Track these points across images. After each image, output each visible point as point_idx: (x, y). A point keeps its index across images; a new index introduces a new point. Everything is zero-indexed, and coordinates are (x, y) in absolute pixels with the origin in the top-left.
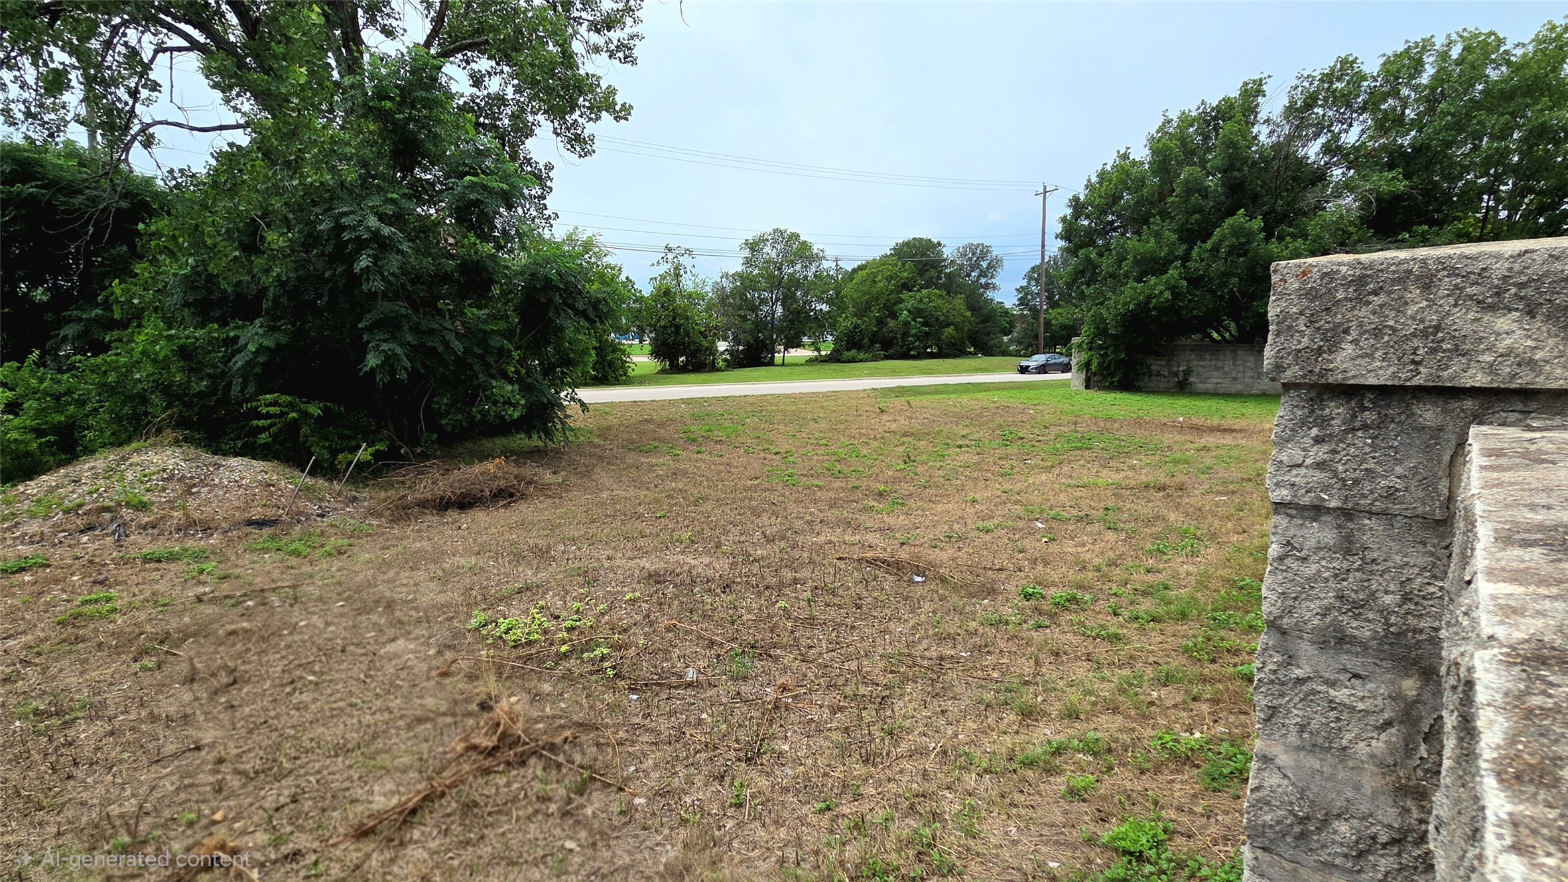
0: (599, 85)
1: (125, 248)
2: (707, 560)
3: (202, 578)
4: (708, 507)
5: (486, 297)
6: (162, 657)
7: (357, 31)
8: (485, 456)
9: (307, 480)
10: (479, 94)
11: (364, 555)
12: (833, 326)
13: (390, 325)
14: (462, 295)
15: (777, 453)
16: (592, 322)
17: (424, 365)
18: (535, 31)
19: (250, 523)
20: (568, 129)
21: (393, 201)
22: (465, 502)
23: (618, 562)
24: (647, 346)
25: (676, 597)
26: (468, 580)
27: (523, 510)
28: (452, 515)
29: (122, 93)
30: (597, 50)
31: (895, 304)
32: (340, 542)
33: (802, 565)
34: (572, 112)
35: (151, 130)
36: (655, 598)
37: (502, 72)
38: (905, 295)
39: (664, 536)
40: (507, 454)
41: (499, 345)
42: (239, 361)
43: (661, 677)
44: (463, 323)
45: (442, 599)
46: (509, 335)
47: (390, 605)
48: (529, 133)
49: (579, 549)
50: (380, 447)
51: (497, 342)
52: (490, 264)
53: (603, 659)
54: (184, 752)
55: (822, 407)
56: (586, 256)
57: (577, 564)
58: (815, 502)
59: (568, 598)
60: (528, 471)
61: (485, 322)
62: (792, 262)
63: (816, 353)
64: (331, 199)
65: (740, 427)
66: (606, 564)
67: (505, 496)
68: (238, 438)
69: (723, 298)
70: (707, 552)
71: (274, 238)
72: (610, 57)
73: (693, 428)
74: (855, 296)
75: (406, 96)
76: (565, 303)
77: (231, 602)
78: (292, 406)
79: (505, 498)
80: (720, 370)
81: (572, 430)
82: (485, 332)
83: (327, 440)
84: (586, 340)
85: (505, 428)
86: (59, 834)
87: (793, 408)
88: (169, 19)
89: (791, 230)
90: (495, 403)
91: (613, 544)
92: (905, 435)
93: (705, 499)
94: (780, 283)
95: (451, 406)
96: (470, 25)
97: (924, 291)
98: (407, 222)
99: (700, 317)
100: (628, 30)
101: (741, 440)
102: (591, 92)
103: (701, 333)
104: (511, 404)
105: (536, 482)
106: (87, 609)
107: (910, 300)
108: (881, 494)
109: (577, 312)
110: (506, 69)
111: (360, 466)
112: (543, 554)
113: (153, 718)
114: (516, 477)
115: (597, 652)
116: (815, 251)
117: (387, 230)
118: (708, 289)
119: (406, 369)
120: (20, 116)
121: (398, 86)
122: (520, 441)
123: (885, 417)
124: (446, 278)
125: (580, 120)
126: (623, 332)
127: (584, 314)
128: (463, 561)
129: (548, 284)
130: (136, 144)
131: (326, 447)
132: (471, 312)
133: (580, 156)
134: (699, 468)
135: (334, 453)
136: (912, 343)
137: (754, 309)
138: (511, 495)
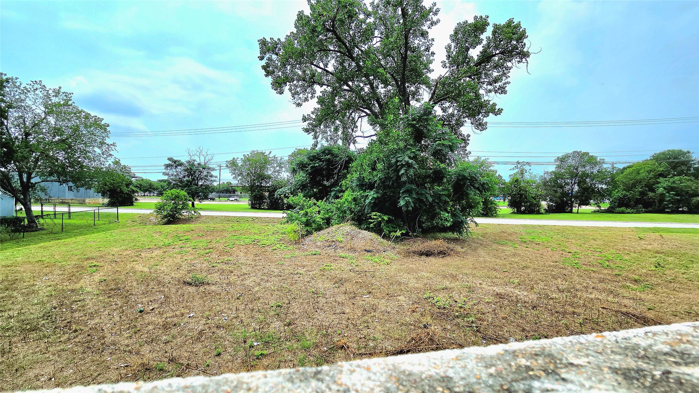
0: (489, 104)
1: (346, 171)
2: (525, 293)
3: (352, 264)
4: (529, 271)
5: (441, 183)
6: (340, 285)
7: (409, 102)
8: (436, 239)
9: (382, 240)
10: (445, 114)
11: (395, 266)
12: (610, 195)
13: (409, 192)
14: (433, 182)
15: (569, 252)
16: (481, 192)
17: (419, 205)
18: (465, 90)
19: (366, 251)
20: (477, 121)
21: (413, 152)
22: (428, 254)
23: (484, 286)
24: (507, 203)
25: (509, 306)
26: (426, 281)
27: (448, 260)
28: (423, 257)
29: (350, 130)
30: (490, 91)
31: (654, 184)
32: (388, 261)
33: (579, 306)
34: (479, 115)
35: (355, 139)
36: (498, 304)
37: (454, 106)
38: (661, 179)
39: (507, 280)
40: (445, 239)
41: (445, 199)
42: (368, 201)
43: (497, 337)
44: (433, 192)
45: (416, 285)
46: (448, 196)
47: (400, 284)
48: (462, 125)
49: (468, 278)
50: (404, 232)
51: (444, 198)
52: (443, 171)
53: (472, 322)
54: (341, 313)
55: (600, 234)
56: (482, 167)
57: (467, 283)
58: (590, 278)
59: (461, 296)
60: (451, 245)
61: (441, 191)
62: (584, 166)
63: (598, 208)
64: (396, 152)
65: (550, 239)
66: (479, 286)
67: (442, 254)
68: (366, 225)
69: (545, 183)
70: (525, 290)
71: (379, 166)
72: (495, 93)
73: (525, 237)
74: (624, 181)
75: (420, 119)
76: (471, 185)
77: (358, 273)
78: (380, 216)
79: (442, 255)
80: (542, 214)
81: (470, 232)
82: (440, 194)
83: (388, 228)
84: (479, 199)
85: (445, 229)
86: (312, 326)
87: (582, 233)
88: (362, 109)
89: (584, 151)
90: (442, 220)
91: (483, 279)
92: (657, 252)
93: (527, 267)
94: (577, 175)
95: (426, 220)
96: (443, 93)
97: (676, 178)
98: (417, 159)
99: (533, 191)
100: (503, 82)
101: (549, 244)
102: (486, 107)
103: (533, 197)
104: (447, 221)
105: (454, 250)
106: (326, 268)
107: (664, 183)
108: (636, 281)
109: (475, 187)
110: (455, 104)
111: (397, 237)
112: (454, 277)
113: (336, 301)
114: (447, 247)
115: (470, 319)
116: (598, 160)
117: (410, 161)
118: (537, 179)
119: (412, 206)
120: (329, 139)
121: (418, 116)
122: (450, 235)
123: (642, 242)
124: (429, 176)
125: (482, 118)
126: (496, 196)
127: (478, 189)
128: (425, 274)
129: (464, 178)
130: (352, 143)
131: (387, 230)
132: (436, 187)
133: (481, 130)
134: (526, 254)
135: (390, 232)
136: (667, 205)
137: (561, 187)
138: (445, 254)
